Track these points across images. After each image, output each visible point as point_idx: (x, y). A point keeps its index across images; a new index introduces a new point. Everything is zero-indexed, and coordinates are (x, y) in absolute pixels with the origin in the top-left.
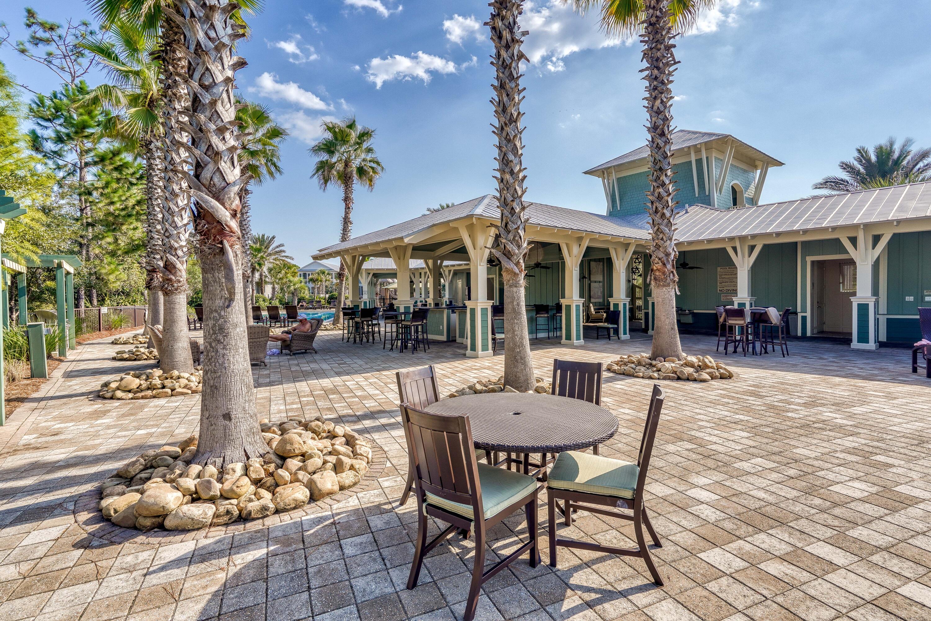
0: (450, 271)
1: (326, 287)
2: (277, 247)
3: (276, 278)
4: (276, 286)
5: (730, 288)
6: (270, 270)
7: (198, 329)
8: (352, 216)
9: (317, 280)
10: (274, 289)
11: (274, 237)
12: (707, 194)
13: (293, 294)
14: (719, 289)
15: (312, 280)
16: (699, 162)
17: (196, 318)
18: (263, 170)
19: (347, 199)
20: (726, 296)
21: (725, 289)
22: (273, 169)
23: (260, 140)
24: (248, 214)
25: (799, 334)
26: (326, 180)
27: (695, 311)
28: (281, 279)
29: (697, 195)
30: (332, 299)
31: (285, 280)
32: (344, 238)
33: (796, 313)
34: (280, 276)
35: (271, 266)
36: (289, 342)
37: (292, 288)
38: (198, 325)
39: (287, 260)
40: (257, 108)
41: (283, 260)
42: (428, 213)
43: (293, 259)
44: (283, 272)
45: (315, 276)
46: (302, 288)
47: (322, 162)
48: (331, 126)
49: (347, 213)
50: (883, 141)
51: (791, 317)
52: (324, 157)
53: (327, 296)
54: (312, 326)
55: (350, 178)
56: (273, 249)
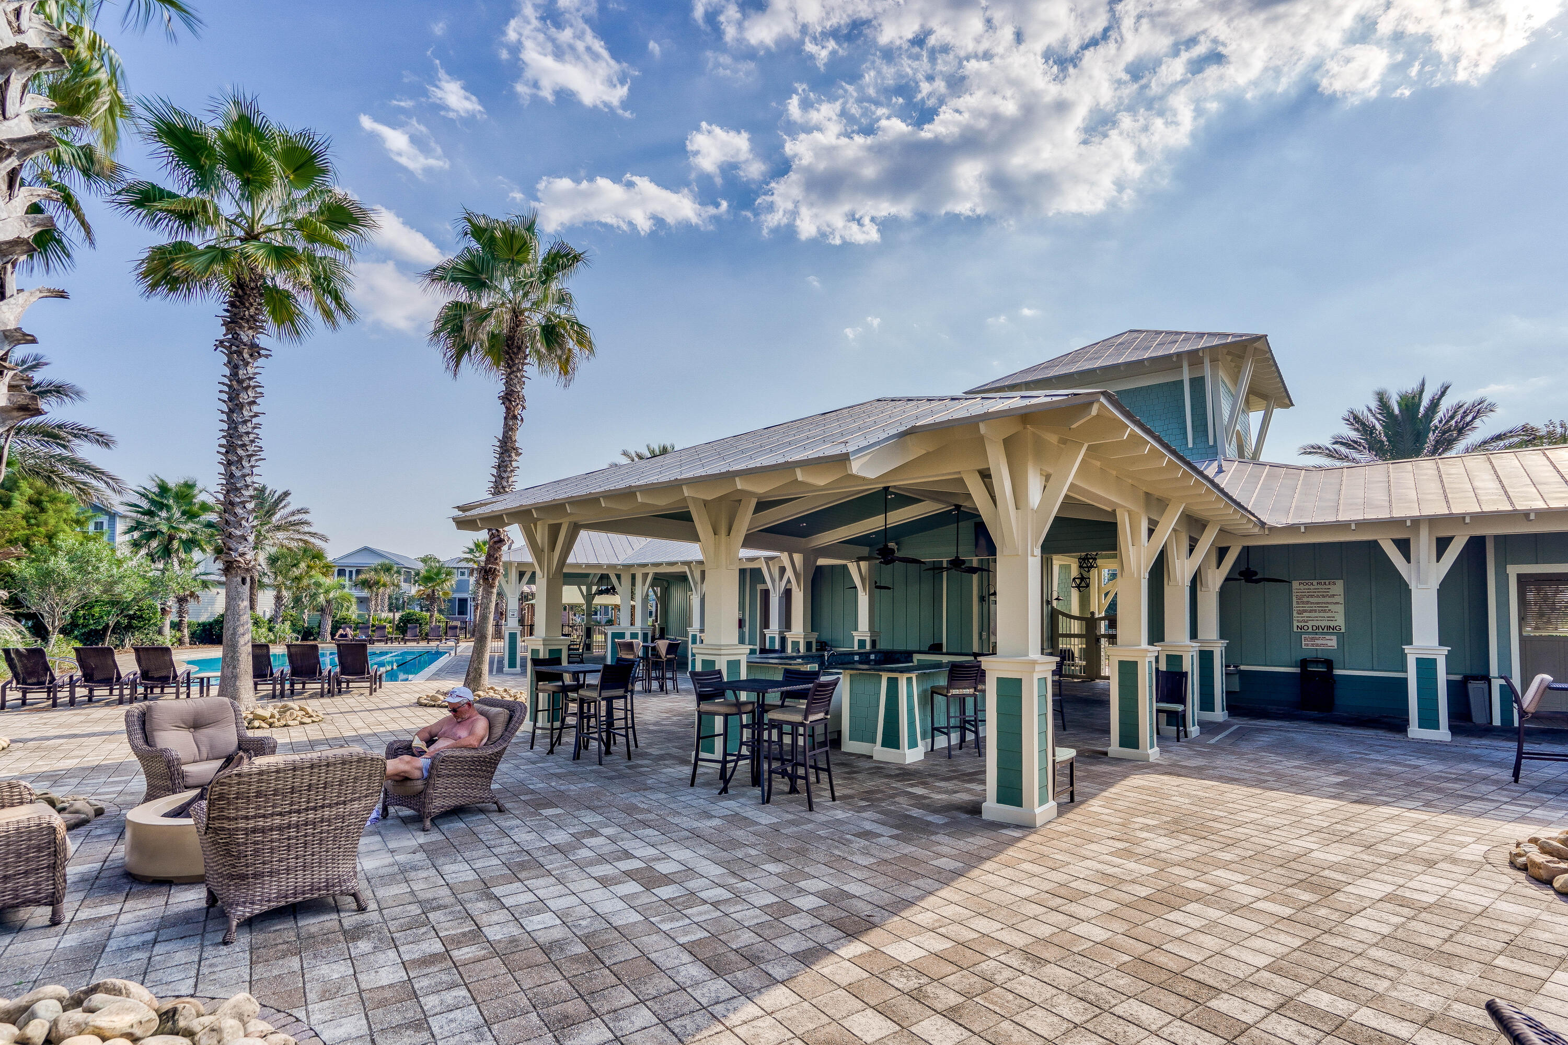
0: (645, 575)
1: (390, 597)
2: (293, 514)
3: (285, 577)
4: (285, 593)
5: (1323, 624)
6: (273, 560)
7: (82, 704)
8: (521, 437)
9: (377, 583)
10: (278, 598)
11: (286, 494)
12: (1211, 443)
13: (322, 610)
14: (1295, 624)
15: (366, 584)
16: (1198, 384)
17: (78, 674)
18: (306, 303)
19: (510, 398)
20: (1312, 639)
21: (1310, 624)
22: (329, 301)
23: (300, 225)
24: (255, 408)
25: (1497, 721)
26: (462, 349)
27: (1242, 668)
28: (298, 579)
29: (1190, 445)
30: (408, 621)
31: (305, 582)
32: (500, 485)
33: (1487, 679)
34: (296, 572)
35: (273, 550)
36: (419, 785)
37: (321, 599)
38: (81, 692)
39: (312, 540)
40: (302, 143)
41: (305, 542)
42: (625, 461)
43: (326, 540)
44: (303, 565)
45: (372, 576)
46: (343, 598)
47: (457, 305)
48: (482, 223)
49: (509, 429)
50: (1410, 386)
51: (1473, 686)
52: (462, 295)
53: (398, 616)
54: (491, 727)
55: (519, 348)
56: (282, 518)
